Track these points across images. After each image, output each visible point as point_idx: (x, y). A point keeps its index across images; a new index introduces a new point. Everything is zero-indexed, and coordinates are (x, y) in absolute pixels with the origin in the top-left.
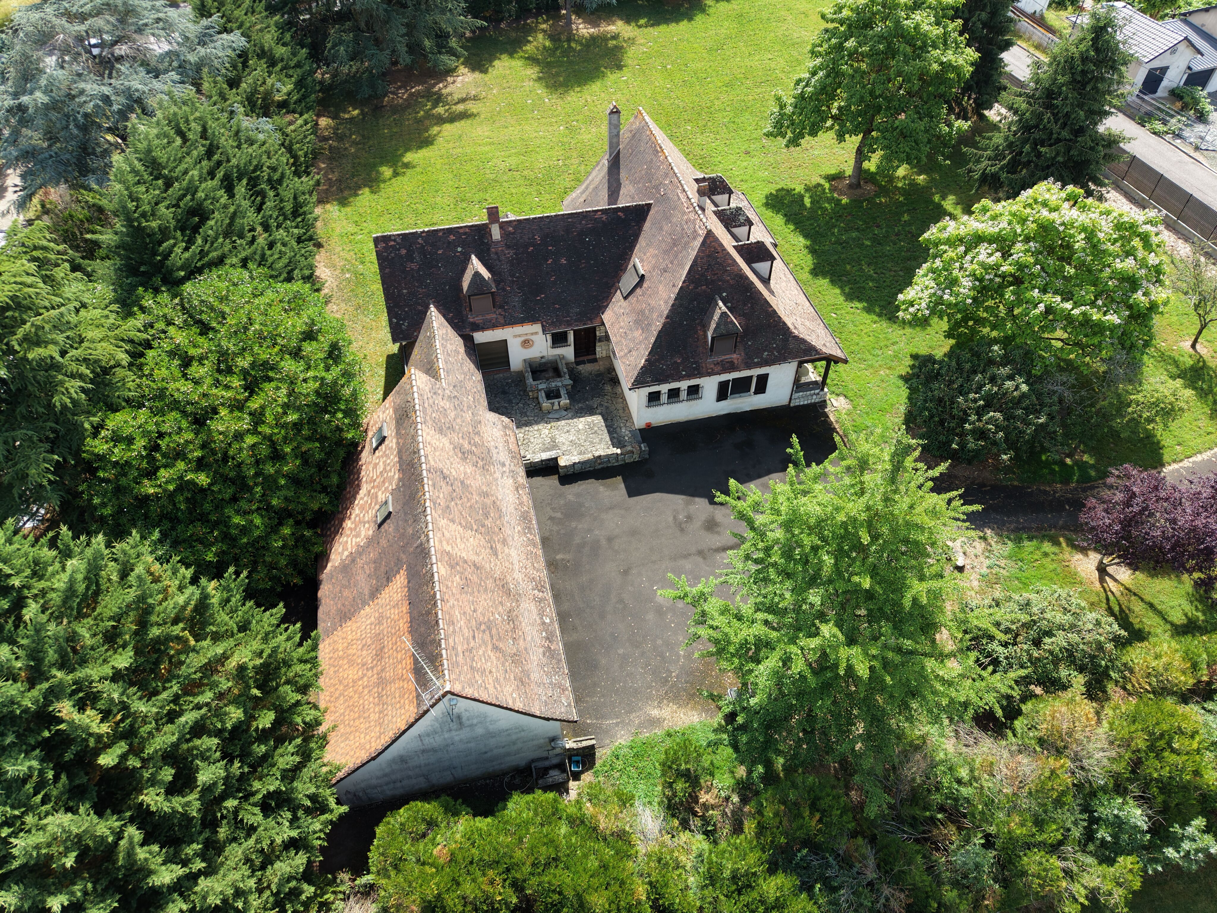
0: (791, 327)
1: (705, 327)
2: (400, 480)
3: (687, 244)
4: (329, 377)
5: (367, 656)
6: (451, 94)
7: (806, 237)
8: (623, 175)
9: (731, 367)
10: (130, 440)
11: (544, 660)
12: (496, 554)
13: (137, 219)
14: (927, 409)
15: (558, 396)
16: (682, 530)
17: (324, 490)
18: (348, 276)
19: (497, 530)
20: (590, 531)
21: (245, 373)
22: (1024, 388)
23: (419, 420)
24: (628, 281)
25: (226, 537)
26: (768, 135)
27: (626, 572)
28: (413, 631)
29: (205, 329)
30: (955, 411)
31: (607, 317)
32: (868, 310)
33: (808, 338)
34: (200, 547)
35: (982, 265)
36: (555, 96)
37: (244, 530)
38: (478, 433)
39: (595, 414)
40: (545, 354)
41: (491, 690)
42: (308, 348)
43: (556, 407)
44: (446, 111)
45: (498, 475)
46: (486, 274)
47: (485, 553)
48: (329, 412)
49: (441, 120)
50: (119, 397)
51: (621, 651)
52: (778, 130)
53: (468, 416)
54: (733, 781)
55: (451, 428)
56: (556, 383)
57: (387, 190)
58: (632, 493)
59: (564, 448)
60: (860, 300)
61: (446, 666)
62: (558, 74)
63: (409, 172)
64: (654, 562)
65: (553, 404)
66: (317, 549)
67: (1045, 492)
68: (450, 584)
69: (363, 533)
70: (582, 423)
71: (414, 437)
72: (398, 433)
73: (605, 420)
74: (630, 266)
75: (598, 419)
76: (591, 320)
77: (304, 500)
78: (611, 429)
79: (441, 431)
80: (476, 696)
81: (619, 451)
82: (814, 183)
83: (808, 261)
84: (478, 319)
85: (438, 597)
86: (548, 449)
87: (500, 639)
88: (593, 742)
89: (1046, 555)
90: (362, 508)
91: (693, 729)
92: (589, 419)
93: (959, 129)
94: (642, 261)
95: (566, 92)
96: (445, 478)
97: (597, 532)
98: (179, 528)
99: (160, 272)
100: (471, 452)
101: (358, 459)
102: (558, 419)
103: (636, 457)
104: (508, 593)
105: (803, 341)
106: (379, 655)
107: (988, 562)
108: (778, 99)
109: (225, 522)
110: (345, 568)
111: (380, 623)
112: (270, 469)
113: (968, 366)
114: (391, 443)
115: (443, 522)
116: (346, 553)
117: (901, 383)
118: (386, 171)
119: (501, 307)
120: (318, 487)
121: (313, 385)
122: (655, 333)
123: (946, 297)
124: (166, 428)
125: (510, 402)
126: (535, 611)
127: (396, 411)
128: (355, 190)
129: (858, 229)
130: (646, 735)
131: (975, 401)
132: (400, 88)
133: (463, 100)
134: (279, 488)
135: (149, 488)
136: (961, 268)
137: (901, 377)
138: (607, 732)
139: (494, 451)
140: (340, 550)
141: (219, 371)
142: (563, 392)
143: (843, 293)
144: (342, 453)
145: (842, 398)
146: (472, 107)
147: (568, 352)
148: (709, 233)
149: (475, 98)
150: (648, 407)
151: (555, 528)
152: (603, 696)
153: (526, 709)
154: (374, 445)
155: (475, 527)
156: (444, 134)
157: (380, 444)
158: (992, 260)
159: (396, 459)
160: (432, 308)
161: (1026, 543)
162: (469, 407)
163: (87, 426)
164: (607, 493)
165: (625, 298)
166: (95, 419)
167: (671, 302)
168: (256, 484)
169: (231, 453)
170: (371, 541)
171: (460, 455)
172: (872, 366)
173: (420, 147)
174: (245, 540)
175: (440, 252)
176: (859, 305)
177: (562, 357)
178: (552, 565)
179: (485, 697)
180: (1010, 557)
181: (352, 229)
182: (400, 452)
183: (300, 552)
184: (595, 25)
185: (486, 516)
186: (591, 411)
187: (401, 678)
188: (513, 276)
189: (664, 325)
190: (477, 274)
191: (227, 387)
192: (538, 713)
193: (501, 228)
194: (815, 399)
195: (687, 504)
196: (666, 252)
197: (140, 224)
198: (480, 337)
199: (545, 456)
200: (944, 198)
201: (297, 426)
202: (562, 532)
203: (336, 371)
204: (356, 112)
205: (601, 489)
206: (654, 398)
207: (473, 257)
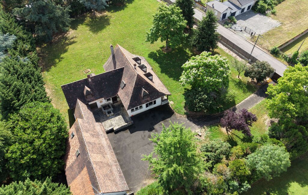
0: (158, 90)
1: (141, 94)
2: (80, 145)
3: (134, 77)
4: (59, 125)
5: (81, 187)
6: (69, 37)
7: (158, 64)
8: (116, 60)
9: (148, 101)
10: (16, 152)
11: (120, 178)
12: (105, 158)
13: (5, 98)
14: (189, 103)
15: (110, 113)
16: (144, 139)
17: (62, 150)
18: (54, 90)
19: (104, 152)
20: (123, 144)
21: (39, 129)
22: (206, 97)
23: (82, 131)
24: (122, 85)
25: (42, 167)
26: (146, 41)
27: (133, 152)
28: (91, 180)
29: (27, 120)
30: (194, 103)
31: (119, 93)
32: (174, 80)
33: (162, 92)
34: (37, 171)
35: (194, 73)
36: (95, 34)
37: (46, 165)
38: (95, 129)
39: (120, 115)
40: (105, 103)
41: (110, 189)
43: (111, 115)
44: (69, 42)
45: (101, 138)
46: (89, 90)
47: (102, 158)
48: (60, 132)
49: (68, 44)
50: (10, 142)
51: (135, 170)
52: (148, 40)
53: (92, 126)
54: (163, 193)
55: (89, 130)
56: (109, 110)
57: (58, 65)
58: (131, 133)
59: (114, 125)
60: (172, 77)
61: (100, 188)
62: (94, 28)
63: (63, 60)
64: (139, 148)
65: (110, 115)
66: (63, 164)
67: (215, 115)
68: (97, 168)
69: (74, 158)
70: (117, 118)
71: (82, 135)
72: (77, 134)
73: (122, 116)
74: (122, 82)
75: (121, 116)
76: (115, 95)
77: (58, 154)
78: (124, 118)
79: (87, 132)
80: (108, 192)
81: (127, 124)
82: (158, 50)
83: (159, 70)
84: (89, 100)
85: (95, 172)
86: (110, 126)
87: (110, 177)
88: (133, 192)
89: (216, 129)
90: (72, 152)
91: (153, 184)
92: (119, 117)
93: (186, 36)
94: (124, 80)
95: (97, 33)
96: (90, 143)
97: (125, 144)
98: (31, 168)
99: (12, 108)
100: (94, 135)
101: (68, 140)
102: (112, 118)
103: (131, 124)
104: (109, 166)
105: (162, 93)
106: (84, 186)
107: (205, 133)
108: (147, 33)
109: (42, 164)
110: (71, 167)
111: (82, 179)
112: (50, 150)
113: (195, 93)
114: (76, 136)
115: (92, 154)
116: (70, 164)
117: (183, 96)
118: (57, 61)
119: (94, 96)
120: (61, 150)
121: (56, 128)
122: (130, 97)
123: (188, 80)
124: (24, 147)
125: (99, 116)
126: (116, 168)
127: (75, 129)
128: (50, 67)
129: (169, 60)
130: (144, 187)
131: (197, 101)
132: (55, 37)
133: (72, 38)
134: (53, 153)
135: (23, 162)
136: (190, 74)
137: (183, 94)
138: (135, 189)
139: (99, 132)
140: (69, 163)
141: (33, 130)
142: (111, 111)
143: (168, 76)
144: (65, 141)
145: (172, 101)
146: (75, 40)
147: (111, 101)
149: (75, 37)
150: (131, 112)
151: (116, 145)
152: (133, 181)
153: (118, 191)
154: (72, 137)
155: (99, 153)
156: (70, 48)
157: (73, 137)
158: (196, 72)
159: (78, 140)
160: (78, 100)
161: (212, 127)
162: (92, 123)
163: (5, 151)
164: (126, 134)
165: (122, 89)
166: (6, 149)
167: (133, 90)
168: (47, 154)
169: (40, 149)
170: (76, 160)
171: (92, 136)
172: (176, 93)
173: (64, 53)
174: (47, 167)
175: (77, 86)
176: (172, 79)
177: (110, 103)
178: (117, 154)
179: (109, 192)
180: (209, 131)
181: (51, 77)
182: (78, 139)
183: (60, 166)
184: (101, 13)
185: (101, 149)
186: (119, 115)
187: (90, 191)
188: (95, 88)
189: (132, 95)
190: (87, 91)
191: (36, 134)
192: (121, 191)
193: (91, 79)
194: (166, 103)
195: (144, 133)
196: (129, 79)
197: (6, 99)
198: (90, 103)
199: (110, 128)
200: (186, 49)
201: (54, 139)
202: (118, 145)
203: (60, 123)
204: (46, 45)
205: (124, 133)
206: (132, 110)
207: (85, 86)
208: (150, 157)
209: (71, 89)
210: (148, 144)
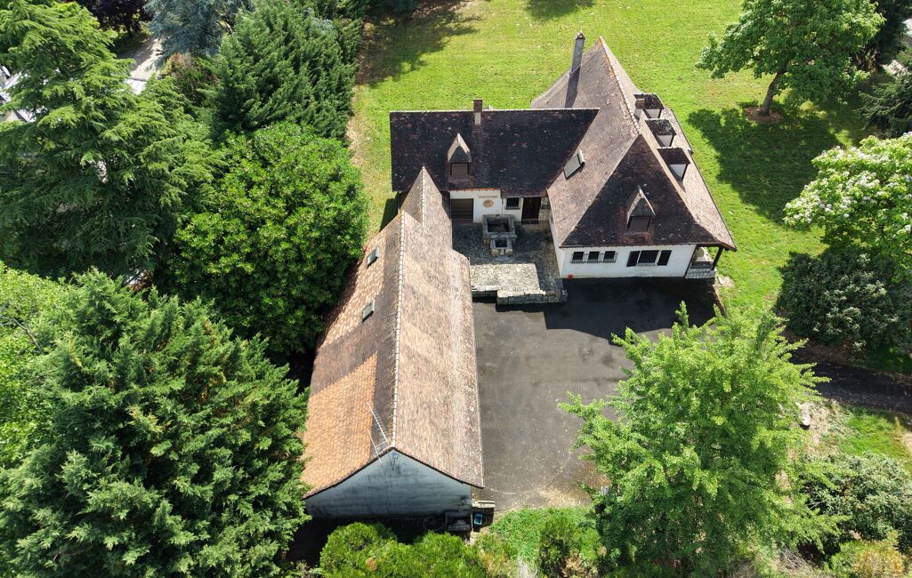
0: (695, 217)
1: (626, 208)
2: (383, 289)
3: (621, 143)
4: (345, 209)
5: (341, 412)
6: (461, 14)
7: (717, 149)
8: (580, 86)
9: (643, 242)
10: (205, 234)
11: (466, 438)
12: (442, 354)
13: (232, 82)
14: (797, 296)
15: (505, 245)
16: (584, 360)
17: (330, 288)
18: (368, 138)
19: (445, 337)
20: (513, 349)
21: (288, 198)
22: (883, 291)
23: (402, 248)
24: (571, 165)
25: (258, 311)
26: (699, 66)
27: (536, 385)
28: (375, 399)
29: (265, 164)
30: (820, 302)
31: (551, 191)
32: (760, 212)
33: (707, 228)
34: (240, 315)
35: (862, 188)
36: (537, 22)
37: (271, 309)
38: (442, 264)
39: (531, 262)
40: (500, 213)
41: (424, 452)
42: (333, 186)
43: (502, 253)
44: (456, 26)
45: (452, 297)
46: (466, 149)
47: (434, 352)
48: (340, 234)
49: (451, 33)
50: (202, 203)
51: (524, 443)
52: (708, 64)
53: (437, 251)
54: (595, 557)
55: (424, 258)
56: (504, 235)
57: (404, 79)
58: (550, 326)
59: (503, 284)
60: (754, 204)
61: (394, 429)
62: (542, 6)
63: (422, 68)
64: (559, 381)
65: (500, 251)
66: (319, 330)
67: (889, 378)
68: (406, 370)
69: (352, 324)
70: (519, 268)
71: (397, 261)
72: (386, 256)
73: (538, 268)
74: (575, 155)
75: (532, 267)
76: (539, 192)
77: (314, 293)
78: (541, 276)
79: (416, 259)
80: (413, 455)
81: (544, 293)
82: (731, 108)
83: (716, 168)
84: (455, 182)
85: (396, 378)
86: (492, 284)
87: (436, 417)
88: (493, 506)
89: (881, 428)
90: (354, 306)
91: (570, 512)
92: (525, 265)
93: (859, 77)
94: (584, 152)
95: (547, 20)
96: (414, 293)
97: (518, 351)
98: (228, 300)
99: (242, 120)
100: (436, 278)
101: (356, 271)
102: (502, 263)
103: (557, 300)
104: (447, 384)
105: (703, 229)
106: (350, 412)
107: (830, 426)
108: (712, 40)
109: (258, 301)
110: (336, 346)
111: (353, 390)
112: (293, 268)
113: (837, 267)
114: (380, 262)
115: (408, 325)
116: (338, 336)
117: (778, 273)
118: (406, 66)
119: (473, 174)
120: (326, 286)
121: (333, 213)
122: (586, 208)
123: (827, 210)
124: (230, 229)
125: (469, 245)
126: (464, 401)
127: (387, 240)
128: (382, 77)
129: (761, 148)
130: (533, 508)
131: (839, 296)
132: (425, 6)
133: (469, 20)
134: (299, 283)
135: (213, 269)
136: (844, 188)
137: (779, 269)
138: (504, 500)
139: (452, 279)
140: (334, 333)
141: (270, 194)
142: (509, 243)
143: (741, 196)
144: (345, 264)
145: (727, 278)
146: (475, 25)
147: (517, 214)
148: (640, 137)
149: (478, 19)
150: (572, 263)
151: (488, 343)
152: (506, 473)
153: (447, 472)
154: (369, 262)
155: (430, 332)
156: (453, 43)
157: (373, 262)
158: (871, 185)
159: (382, 274)
160: (424, 169)
161: (865, 416)
162: (439, 244)
163: (179, 220)
164: (531, 323)
165: (567, 179)
166: (185, 217)
167: (602, 186)
168: (283, 278)
169: (270, 253)
170: (356, 330)
171: (427, 278)
172: (756, 257)
173: (433, 51)
174: (270, 316)
175: (435, 129)
176: (753, 208)
177: (512, 217)
178: (481, 369)
179: (418, 456)
180: (849, 425)
181: (376, 105)
182: (385, 270)
183: (307, 330)
185: (439, 325)
186: (528, 260)
187: (362, 432)
188: (485, 152)
189: (594, 202)
190: (459, 148)
191: (274, 207)
192: (455, 476)
193: (482, 116)
194: (706, 276)
195: (592, 341)
196: (604, 147)
197: (233, 85)
198: (455, 195)
199: (488, 288)
200: (838, 131)
201: (318, 241)
202: (493, 346)
203: (350, 205)
204: (392, 21)
205: (527, 319)
206: (578, 257)
207: (459, 135)
208: (592, 411)
209: (413, 130)
210: (596, 380)
